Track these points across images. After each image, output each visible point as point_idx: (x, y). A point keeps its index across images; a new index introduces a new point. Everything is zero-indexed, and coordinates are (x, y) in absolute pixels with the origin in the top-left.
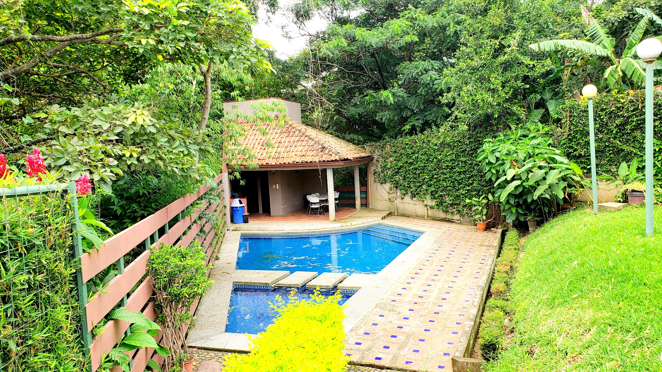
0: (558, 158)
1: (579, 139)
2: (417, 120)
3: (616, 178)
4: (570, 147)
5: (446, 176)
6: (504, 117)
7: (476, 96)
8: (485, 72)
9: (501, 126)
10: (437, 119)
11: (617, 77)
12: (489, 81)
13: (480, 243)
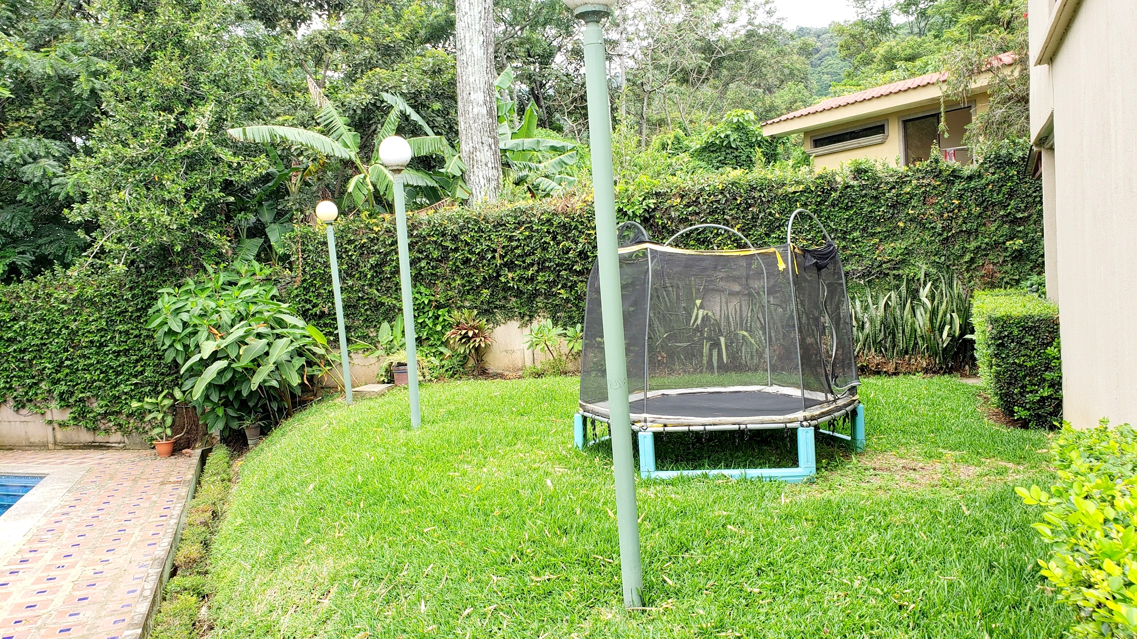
0: (289, 319)
1: (319, 288)
2: (19, 253)
3: (376, 347)
4: (307, 301)
5: (89, 361)
6: (194, 251)
7: (137, 211)
8: (152, 169)
9: (190, 266)
10: (65, 252)
11: (366, 192)
12: (162, 187)
13: (161, 479)
